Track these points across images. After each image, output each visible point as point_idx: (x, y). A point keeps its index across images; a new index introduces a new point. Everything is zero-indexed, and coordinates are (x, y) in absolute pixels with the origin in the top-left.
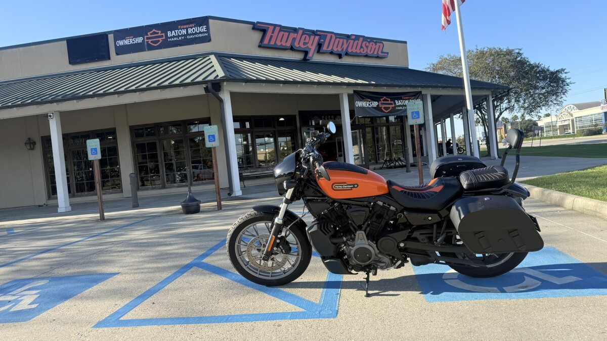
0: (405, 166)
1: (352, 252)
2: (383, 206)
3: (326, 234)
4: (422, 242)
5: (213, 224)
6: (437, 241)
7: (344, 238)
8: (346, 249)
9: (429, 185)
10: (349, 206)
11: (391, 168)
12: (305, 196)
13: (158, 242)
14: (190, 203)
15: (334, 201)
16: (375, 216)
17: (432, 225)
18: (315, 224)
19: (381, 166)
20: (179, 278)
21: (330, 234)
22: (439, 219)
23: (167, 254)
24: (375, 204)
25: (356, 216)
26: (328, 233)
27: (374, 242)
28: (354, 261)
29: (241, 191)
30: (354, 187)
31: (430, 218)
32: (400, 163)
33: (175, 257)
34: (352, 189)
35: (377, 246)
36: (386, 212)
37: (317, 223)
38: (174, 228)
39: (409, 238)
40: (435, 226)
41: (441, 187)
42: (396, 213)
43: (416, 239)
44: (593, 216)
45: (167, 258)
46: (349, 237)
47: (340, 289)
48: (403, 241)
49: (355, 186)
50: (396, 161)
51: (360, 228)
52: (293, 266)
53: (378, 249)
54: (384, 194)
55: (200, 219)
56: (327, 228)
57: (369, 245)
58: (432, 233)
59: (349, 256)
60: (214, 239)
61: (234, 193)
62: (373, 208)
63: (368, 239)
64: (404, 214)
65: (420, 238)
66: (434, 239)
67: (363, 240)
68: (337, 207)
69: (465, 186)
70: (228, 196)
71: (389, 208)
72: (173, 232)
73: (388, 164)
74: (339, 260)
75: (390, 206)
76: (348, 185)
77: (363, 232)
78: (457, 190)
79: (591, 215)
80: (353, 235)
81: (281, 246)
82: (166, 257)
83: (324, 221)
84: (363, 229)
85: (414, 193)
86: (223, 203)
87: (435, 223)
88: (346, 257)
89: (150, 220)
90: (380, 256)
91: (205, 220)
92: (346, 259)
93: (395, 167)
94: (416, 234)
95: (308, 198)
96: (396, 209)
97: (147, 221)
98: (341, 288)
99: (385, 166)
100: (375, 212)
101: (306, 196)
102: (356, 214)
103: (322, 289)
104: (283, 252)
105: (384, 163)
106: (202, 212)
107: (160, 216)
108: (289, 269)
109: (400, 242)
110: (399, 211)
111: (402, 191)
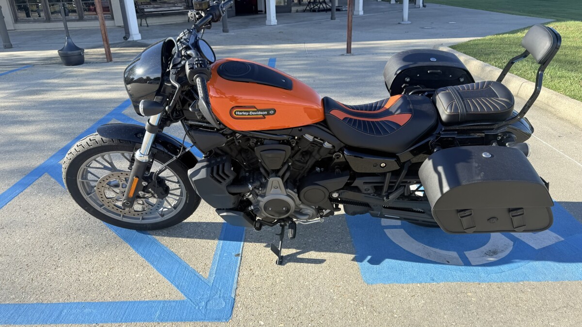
0: (330, 10)
1: (262, 204)
2: (314, 141)
3: (220, 182)
4: (366, 192)
5: (95, 87)
6: (388, 198)
7: (250, 186)
8: (253, 199)
9: (387, 106)
10: (260, 142)
11: (314, 11)
12: (186, 119)
13: (14, 117)
14: (70, 52)
15: (234, 132)
16: (299, 153)
17: (384, 175)
18: (203, 167)
19: (304, 8)
20: (16, 198)
21: (228, 180)
22: (396, 167)
23: (17, 142)
24: (301, 138)
25: (270, 158)
26: (224, 179)
27: (296, 190)
28: (264, 214)
29: (140, 35)
30: (268, 114)
31: (383, 165)
32: (324, 5)
33: (27, 150)
34: (265, 118)
35: (299, 196)
36: (317, 148)
37: (206, 166)
38: (44, 91)
39: (348, 186)
40: (388, 176)
41: (407, 117)
42: (332, 151)
43: (357, 189)
44: (543, 109)
45: (15, 151)
46: (257, 184)
47: (242, 243)
48: (337, 191)
49: (270, 112)
50: (321, 3)
51: (276, 172)
52: (175, 207)
53: (300, 200)
54: (316, 123)
55: (82, 76)
56: (223, 172)
57: (288, 195)
58: (383, 183)
59: (257, 209)
60: (88, 117)
61: (131, 37)
62: (297, 143)
63: (286, 187)
64: (343, 154)
65: (363, 187)
66: (384, 194)
67: (279, 189)
68: (239, 139)
69: (444, 117)
70: (123, 40)
71: (322, 144)
72: (40, 96)
73: (312, 6)
74: (242, 213)
75: (324, 141)
76: (258, 111)
77: (279, 179)
78: (431, 122)
79: (540, 108)
80: (263, 180)
81: (150, 190)
82: (13, 148)
83: (219, 160)
84: (281, 173)
85: (364, 121)
86: (113, 50)
87: (389, 172)
88: (252, 207)
89: (19, 72)
90: (302, 206)
91: (87, 79)
92: (252, 210)
93: (320, 10)
94: (358, 182)
95: (190, 122)
96: (333, 146)
97: (14, 73)
98: (244, 242)
99: (308, 8)
100: (300, 150)
101: (188, 120)
102: (269, 155)
103: (216, 241)
104: (155, 197)
105: (308, 5)
106: (87, 63)
107: (34, 65)
108: (170, 211)
109: (334, 192)
110: (337, 150)
111: (345, 119)
